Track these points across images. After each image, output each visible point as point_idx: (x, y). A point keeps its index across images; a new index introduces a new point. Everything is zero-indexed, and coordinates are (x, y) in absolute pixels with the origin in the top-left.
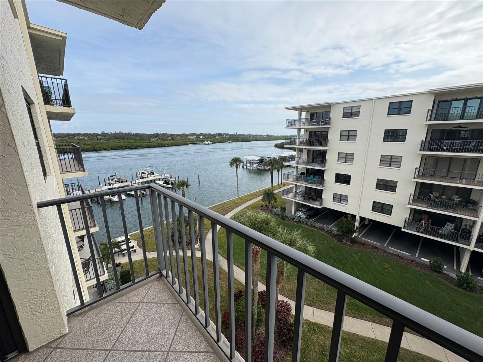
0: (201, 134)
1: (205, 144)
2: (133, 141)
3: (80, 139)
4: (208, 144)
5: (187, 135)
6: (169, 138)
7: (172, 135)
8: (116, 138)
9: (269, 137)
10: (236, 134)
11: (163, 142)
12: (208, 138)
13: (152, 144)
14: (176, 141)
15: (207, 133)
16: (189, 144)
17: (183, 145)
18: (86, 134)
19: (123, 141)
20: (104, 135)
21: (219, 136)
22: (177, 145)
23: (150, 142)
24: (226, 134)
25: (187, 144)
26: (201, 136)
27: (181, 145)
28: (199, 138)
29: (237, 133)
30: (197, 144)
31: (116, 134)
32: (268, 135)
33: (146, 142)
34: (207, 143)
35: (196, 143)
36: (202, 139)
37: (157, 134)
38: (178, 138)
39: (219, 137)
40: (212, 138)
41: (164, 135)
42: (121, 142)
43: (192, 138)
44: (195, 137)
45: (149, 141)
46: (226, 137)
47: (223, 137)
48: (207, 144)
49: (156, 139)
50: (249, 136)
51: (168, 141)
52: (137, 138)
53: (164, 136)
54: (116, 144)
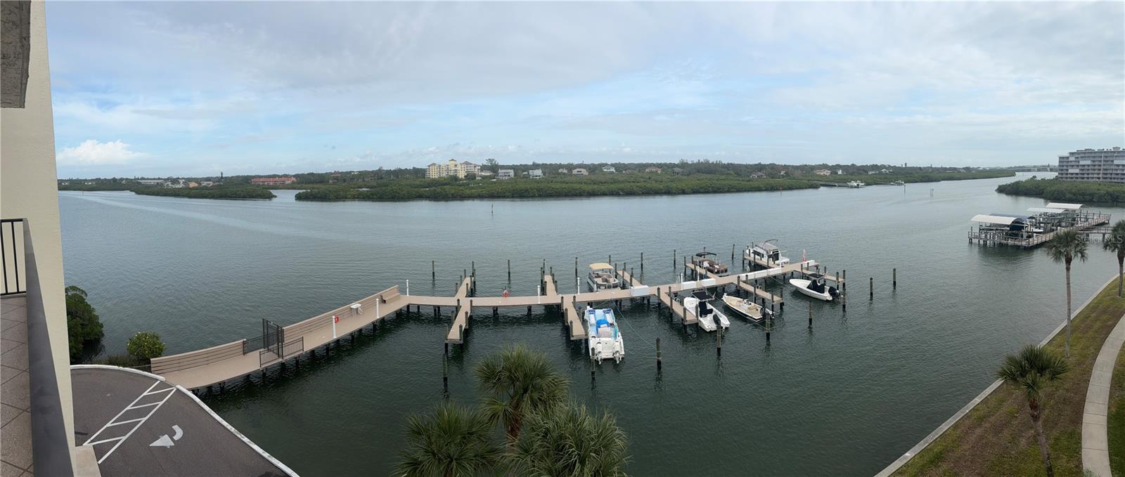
0: (838, 167)
1: (852, 187)
2: (723, 177)
3: (651, 172)
4: (858, 187)
5: (813, 168)
6: (782, 173)
7: (785, 167)
8: (699, 172)
9: (970, 171)
10: (904, 166)
11: (772, 181)
12: (852, 174)
13: (756, 184)
14: (794, 178)
15: (849, 164)
16: (819, 187)
17: (810, 188)
18: (660, 164)
19: (709, 176)
20: (683, 165)
21: (873, 170)
22: (798, 186)
23: (749, 181)
24: (883, 166)
25: (815, 187)
26: (839, 170)
27: (806, 188)
28: (837, 173)
29: (906, 164)
30: (835, 186)
31: (699, 163)
32: (967, 169)
33: (743, 181)
34: (856, 184)
35: (832, 184)
36: (842, 177)
37: (760, 164)
38: (798, 173)
39: (873, 172)
40: (861, 174)
41: (773, 166)
42: (705, 179)
43: (822, 174)
44: (827, 173)
45: (748, 179)
46: (887, 172)
47: (881, 173)
48: (855, 187)
49: (760, 174)
50: (930, 171)
51: (779, 178)
52: (729, 172)
53: (772, 170)
54: (698, 182)
